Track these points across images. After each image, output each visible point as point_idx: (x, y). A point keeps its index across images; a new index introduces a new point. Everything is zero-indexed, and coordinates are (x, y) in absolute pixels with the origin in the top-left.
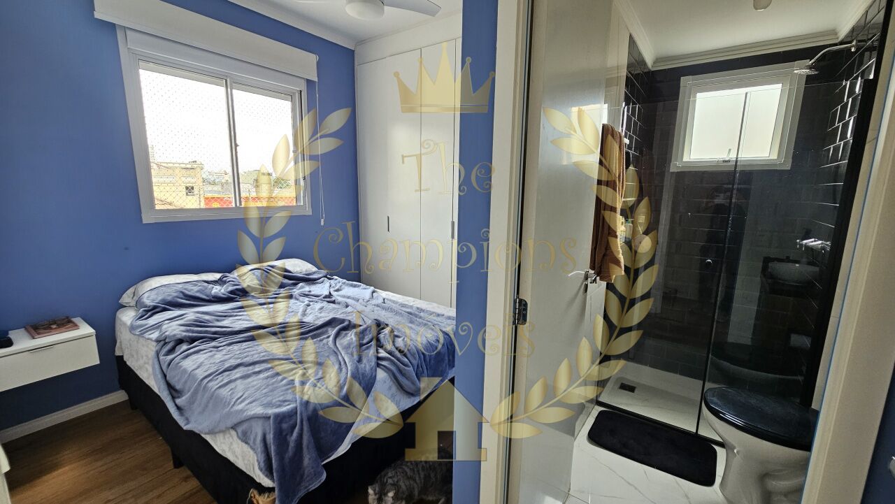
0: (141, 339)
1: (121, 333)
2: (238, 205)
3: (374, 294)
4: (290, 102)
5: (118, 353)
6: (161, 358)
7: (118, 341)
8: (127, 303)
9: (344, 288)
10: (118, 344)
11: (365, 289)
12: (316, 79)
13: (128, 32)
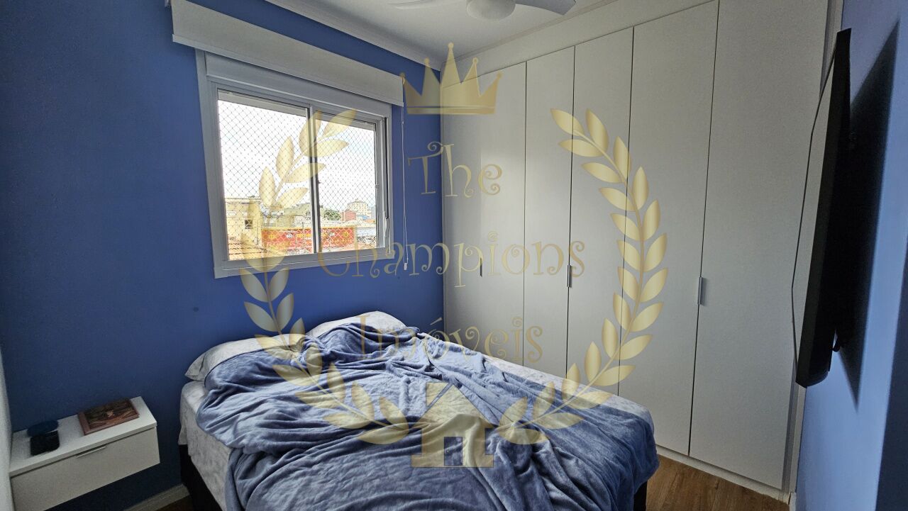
0: (210, 438)
1: (186, 418)
2: (317, 251)
3: (485, 363)
4: (373, 132)
5: (181, 442)
6: (238, 482)
7: (183, 427)
8: (193, 376)
9: (443, 353)
10: (182, 431)
11: (469, 354)
12: (402, 104)
13: (209, 58)
